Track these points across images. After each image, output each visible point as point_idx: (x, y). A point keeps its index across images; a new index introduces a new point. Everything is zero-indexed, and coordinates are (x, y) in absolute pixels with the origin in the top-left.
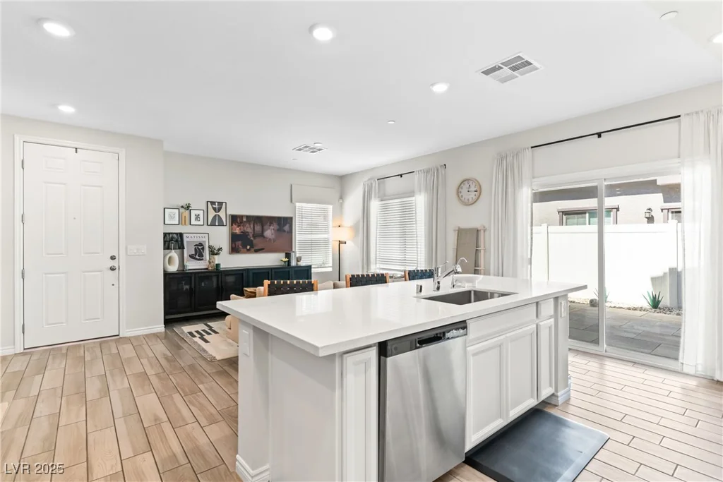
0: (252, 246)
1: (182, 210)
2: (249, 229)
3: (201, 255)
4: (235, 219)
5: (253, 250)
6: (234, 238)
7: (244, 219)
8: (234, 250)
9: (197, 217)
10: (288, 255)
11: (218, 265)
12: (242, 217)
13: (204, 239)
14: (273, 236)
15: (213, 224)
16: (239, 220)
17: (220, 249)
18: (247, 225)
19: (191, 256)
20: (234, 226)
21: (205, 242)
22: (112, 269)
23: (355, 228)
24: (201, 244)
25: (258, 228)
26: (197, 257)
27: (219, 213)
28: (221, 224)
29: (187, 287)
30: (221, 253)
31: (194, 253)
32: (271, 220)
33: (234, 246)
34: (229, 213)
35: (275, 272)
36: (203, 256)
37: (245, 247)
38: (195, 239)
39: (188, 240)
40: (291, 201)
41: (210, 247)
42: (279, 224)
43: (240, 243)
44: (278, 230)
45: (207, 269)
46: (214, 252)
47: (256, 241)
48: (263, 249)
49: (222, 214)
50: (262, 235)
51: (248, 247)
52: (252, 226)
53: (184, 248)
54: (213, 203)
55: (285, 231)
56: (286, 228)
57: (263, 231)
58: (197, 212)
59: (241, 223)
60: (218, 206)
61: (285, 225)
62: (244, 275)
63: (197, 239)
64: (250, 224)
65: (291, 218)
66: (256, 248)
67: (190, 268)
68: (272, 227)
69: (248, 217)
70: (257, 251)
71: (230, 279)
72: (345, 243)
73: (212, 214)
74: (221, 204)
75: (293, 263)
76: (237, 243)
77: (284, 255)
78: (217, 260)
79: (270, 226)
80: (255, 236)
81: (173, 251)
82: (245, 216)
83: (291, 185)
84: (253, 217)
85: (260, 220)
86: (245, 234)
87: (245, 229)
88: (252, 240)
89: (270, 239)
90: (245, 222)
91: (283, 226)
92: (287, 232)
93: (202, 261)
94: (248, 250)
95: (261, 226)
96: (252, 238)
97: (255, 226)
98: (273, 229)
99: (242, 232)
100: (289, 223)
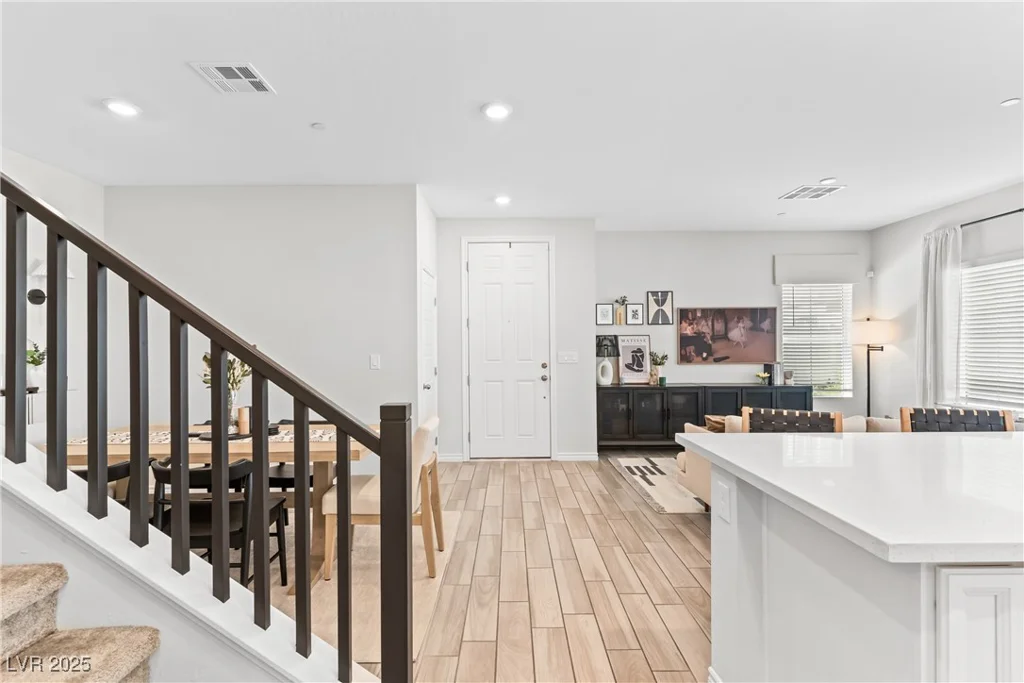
0: (710, 354)
1: (616, 305)
2: (705, 327)
3: (640, 365)
4: (685, 315)
5: (711, 359)
6: (684, 341)
7: (699, 314)
8: (684, 358)
9: (635, 314)
10: (768, 368)
11: (662, 380)
12: (694, 311)
13: (643, 344)
14: (743, 339)
15: (655, 322)
16: (690, 316)
17: (665, 357)
18: (703, 322)
19: (628, 366)
20: (684, 324)
22: (544, 379)
23: (905, 322)
24: (639, 350)
25: (719, 326)
26: (635, 367)
27: (662, 308)
28: (666, 322)
29: (623, 406)
30: (667, 362)
31: (631, 362)
32: (740, 313)
33: (683, 352)
34: (676, 306)
35: (748, 394)
36: (642, 366)
37: (699, 353)
38: (633, 344)
39: (624, 344)
40: (774, 282)
41: (651, 354)
42: (753, 319)
43: (692, 348)
44: (751, 329)
45: (648, 384)
46: (657, 361)
47: (715, 346)
48: (727, 358)
49: (667, 308)
50: (725, 337)
51: (705, 355)
52: (710, 323)
53: (618, 355)
54: (655, 293)
55: (763, 330)
56: (766, 325)
57: (727, 330)
58: (635, 307)
59: (694, 319)
60: (661, 297)
61: (763, 320)
62: (700, 395)
64: (706, 321)
65: (775, 309)
66: (717, 356)
67: (626, 382)
68: (741, 325)
69: (704, 311)
70: (717, 361)
71: (679, 400)
72: (882, 348)
73: (654, 308)
74: (665, 294)
75: (778, 381)
76: (688, 349)
77: (762, 367)
78: (661, 371)
79: (738, 322)
81: (607, 359)
82: (699, 309)
83: (774, 257)
84: (711, 310)
85: (722, 314)
86: (699, 336)
87: (700, 328)
88: (710, 345)
89: (738, 343)
90: (700, 318)
91: (760, 323)
92: (767, 332)
93: (641, 373)
94: (705, 359)
95: (724, 324)
96: (710, 342)
97: (715, 323)
98: (744, 328)
99: (695, 333)
100: (770, 317)
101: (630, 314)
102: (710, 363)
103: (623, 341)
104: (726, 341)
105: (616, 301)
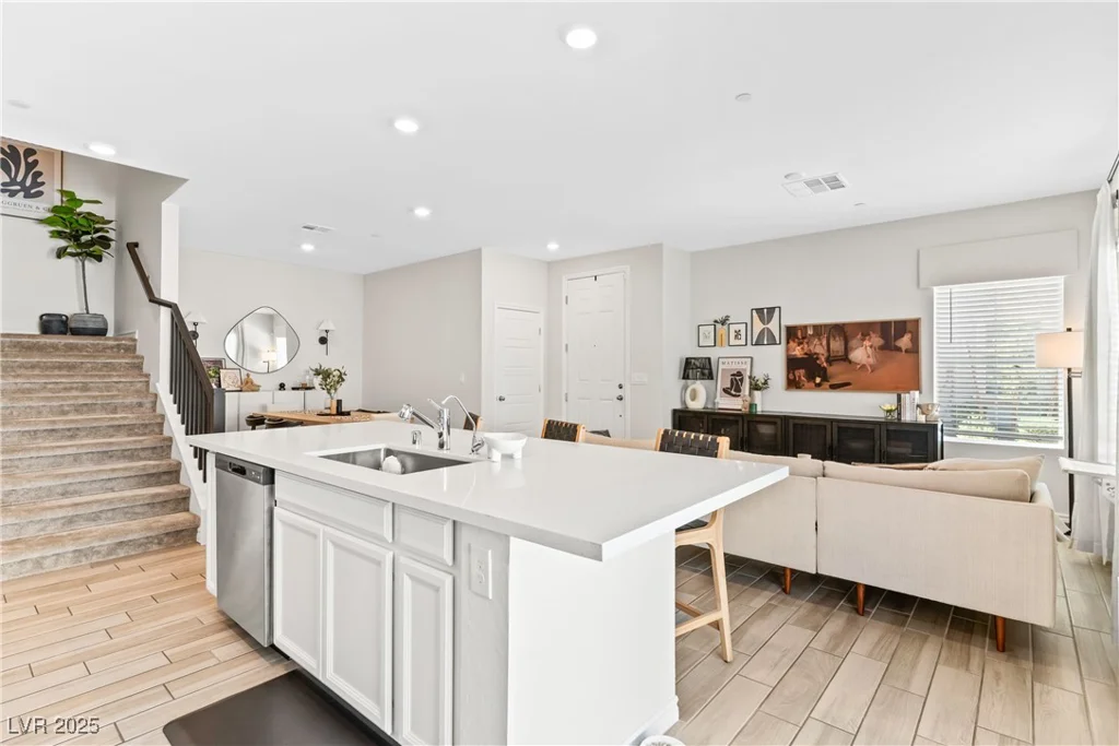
0: (825, 379)
1: (718, 326)
2: (819, 348)
3: (738, 390)
4: (792, 333)
5: (826, 385)
6: (792, 364)
7: (810, 332)
8: (793, 384)
9: (738, 334)
10: (900, 399)
11: (754, 406)
13: (744, 367)
14: (871, 360)
15: (758, 343)
17: (767, 382)
18: (816, 341)
19: (725, 391)
20: (791, 343)
21: (745, 370)
22: (620, 398)
24: (739, 374)
25: (837, 345)
26: (733, 392)
27: (768, 326)
28: (772, 342)
30: (769, 387)
31: (729, 386)
32: (865, 329)
33: (791, 377)
34: (784, 323)
36: (740, 391)
38: (733, 367)
39: (724, 367)
40: (920, 286)
41: (751, 378)
43: (803, 371)
44: (882, 348)
45: (740, 410)
46: (757, 386)
47: (831, 370)
48: (848, 384)
49: (773, 326)
50: (845, 358)
51: (818, 380)
52: (824, 342)
54: (760, 311)
55: (899, 349)
56: (905, 342)
57: (847, 350)
58: (737, 327)
59: (803, 338)
60: (766, 314)
61: (900, 335)
63: (735, 366)
64: (820, 339)
65: (916, 322)
66: (834, 382)
67: (720, 406)
68: (867, 343)
69: (816, 327)
70: (834, 387)
73: (758, 326)
74: (771, 310)
75: (909, 416)
76: (797, 373)
77: (895, 397)
78: (758, 398)
79: (863, 340)
80: (830, 360)
81: (698, 382)
82: (810, 326)
83: (918, 251)
84: (826, 326)
85: (840, 330)
86: (811, 357)
87: (812, 348)
88: (825, 368)
89: (863, 366)
90: (813, 335)
91: (896, 339)
92: (906, 351)
93: (739, 399)
94: (818, 385)
95: (843, 343)
96: (825, 364)
97: (832, 342)
98: (871, 347)
99: (806, 354)
100: (910, 332)
101: (732, 335)
102: (825, 389)
103: (723, 363)
104: (847, 363)
105: (716, 321)
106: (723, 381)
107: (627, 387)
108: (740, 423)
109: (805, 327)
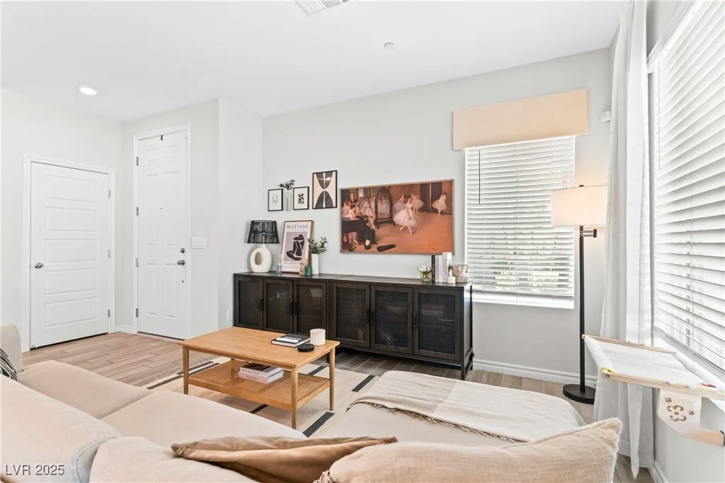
0: (373, 241)
3: (299, 253)
4: (346, 195)
5: (374, 247)
6: (346, 226)
7: (361, 195)
8: (346, 247)
13: (305, 230)
14: (412, 223)
15: (319, 206)
16: (352, 197)
17: (324, 245)
18: (366, 204)
19: (289, 254)
20: (346, 207)
21: (306, 233)
22: (182, 263)
24: (301, 237)
25: (384, 208)
26: (295, 256)
27: (326, 190)
28: (329, 206)
30: (326, 250)
31: (292, 250)
32: (407, 190)
33: (345, 240)
34: (341, 186)
36: (301, 254)
37: (361, 241)
38: (295, 230)
39: (289, 230)
40: (452, 147)
41: (310, 241)
42: (423, 198)
43: (355, 235)
44: (422, 210)
48: (392, 246)
49: (331, 190)
50: (390, 221)
51: (368, 242)
52: (373, 205)
54: (319, 175)
55: (435, 211)
56: (440, 204)
57: (392, 212)
58: (300, 191)
59: (356, 201)
60: (326, 178)
61: (436, 198)
63: (298, 230)
64: (369, 202)
65: (451, 183)
66: (381, 244)
67: (284, 270)
68: (409, 205)
69: (366, 190)
70: (381, 249)
72: (595, 233)
73: (319, 190)
74: (329, 174)
75: (440, 279)
76: (350, 235)
79: (405, 202)
80: (377, 223)
81: (263, 245)
82: (361, 188)
83: (452, 114)
84: (374, 188)
85: (385, 193)
86: (362, 220)
87: (362, 210)
88: (373, 231)
89: (406, 228)
90: (363, 198)
91: (433, 201)
92: (442, 213)
93: (298, 262)
94: (368, 248)
95: (388, 205)
96: (373, 227)
97: (379, 205)
98: (412, 209)
99: (358, 217)
100: (445, 193)
101: (297, 198)
102: (373, 253)
103: (289, 227)
104: (392, 225)
105: (281, 185)
106: (287, 244)
107: (188, 251)
108: (291, 287)
109: (357, 190)
